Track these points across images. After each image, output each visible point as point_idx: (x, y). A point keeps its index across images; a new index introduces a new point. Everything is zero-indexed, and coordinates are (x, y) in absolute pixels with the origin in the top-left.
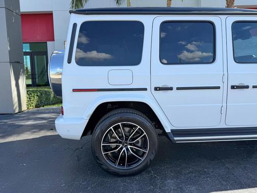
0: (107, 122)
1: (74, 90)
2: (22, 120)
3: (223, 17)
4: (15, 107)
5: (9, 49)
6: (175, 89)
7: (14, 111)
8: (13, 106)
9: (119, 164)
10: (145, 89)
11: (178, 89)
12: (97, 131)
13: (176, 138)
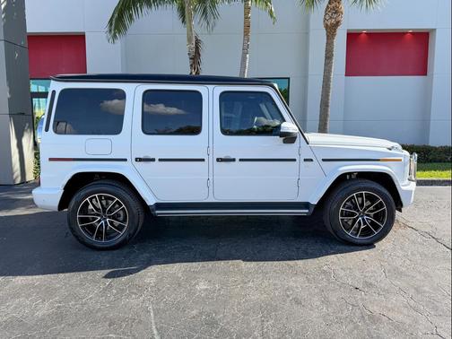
0: (82, 193)
1: (51, 159)
2: (21, 193)
3: (210, 87)
4: (14, 177)
5: (9, 96)
6: (157, 160)
7: (14, 181)
8: (13, 174)
9: (97, 237)
10: (125, 160)
11: (160, 160)
12: (73, 203)
13: (157, 212)
